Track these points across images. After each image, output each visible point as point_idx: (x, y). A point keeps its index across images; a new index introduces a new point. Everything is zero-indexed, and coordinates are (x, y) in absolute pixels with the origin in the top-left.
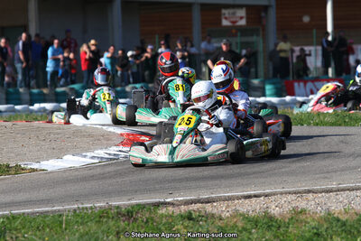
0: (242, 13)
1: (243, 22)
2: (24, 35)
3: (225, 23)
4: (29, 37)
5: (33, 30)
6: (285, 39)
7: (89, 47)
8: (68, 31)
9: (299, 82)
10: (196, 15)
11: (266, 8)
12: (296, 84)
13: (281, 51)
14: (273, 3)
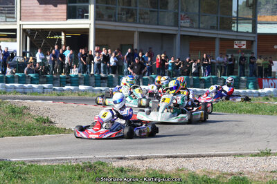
0: (244, 42)
1: (244, 47)
2: (129, 50)
3: (236, 47)
4: (132, 50)
5: (136, 47)
6: (260, 57)
7: (161, 57)
8: (150, 48)
9: (265, 79)
10: (217, 43)
11: (252, 42)
12: (263, 80)
13: (258, 64)
14: (256, 39)
